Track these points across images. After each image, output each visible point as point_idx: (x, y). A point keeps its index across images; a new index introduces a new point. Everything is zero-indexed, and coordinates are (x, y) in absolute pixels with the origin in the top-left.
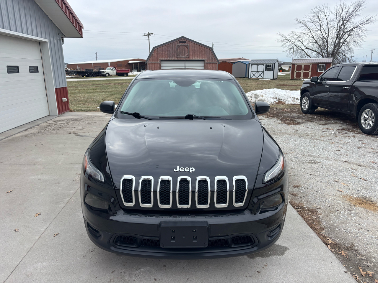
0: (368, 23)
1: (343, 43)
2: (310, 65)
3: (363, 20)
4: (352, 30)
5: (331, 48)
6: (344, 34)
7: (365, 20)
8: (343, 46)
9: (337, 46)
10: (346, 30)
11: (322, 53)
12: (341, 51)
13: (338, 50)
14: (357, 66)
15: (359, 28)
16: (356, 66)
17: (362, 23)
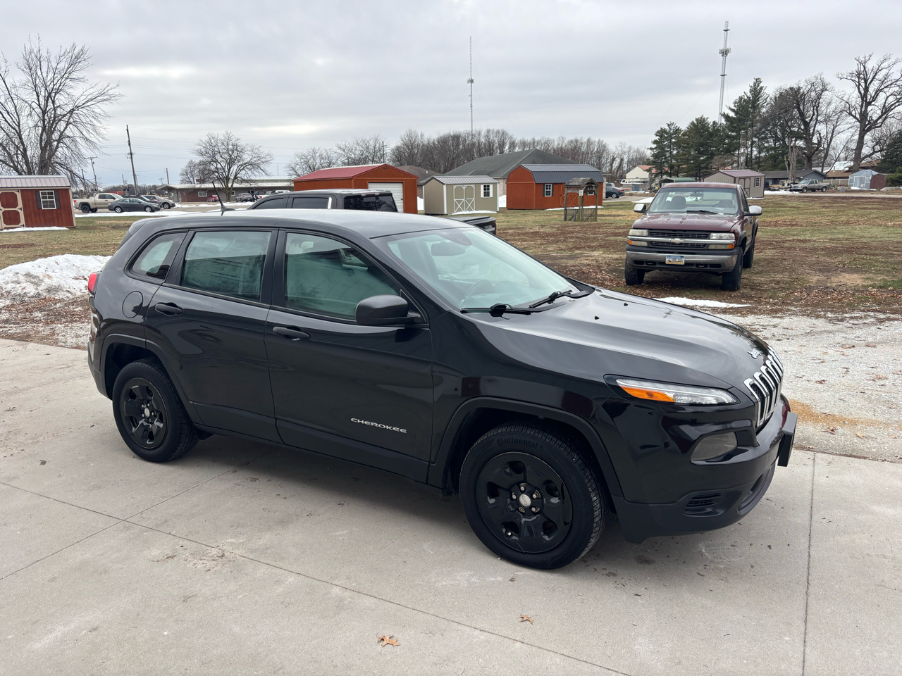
0: (105, 100)
1: (59, 141)
2: (17, 193)
3: (91, 91)
4: (71, 112)
5: (33, 152)
6: (57, 119)
7: (94, 92)
8: (60, 149)
9: (47, 147)
10: (59, 111)
11: (14, 164)
12: (58, 160)
13: (50, 157)
14: (330, 199)
15: (87, 108)
16: (328, 198)
17: (89, 97)
